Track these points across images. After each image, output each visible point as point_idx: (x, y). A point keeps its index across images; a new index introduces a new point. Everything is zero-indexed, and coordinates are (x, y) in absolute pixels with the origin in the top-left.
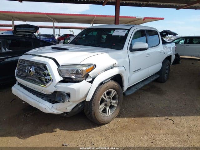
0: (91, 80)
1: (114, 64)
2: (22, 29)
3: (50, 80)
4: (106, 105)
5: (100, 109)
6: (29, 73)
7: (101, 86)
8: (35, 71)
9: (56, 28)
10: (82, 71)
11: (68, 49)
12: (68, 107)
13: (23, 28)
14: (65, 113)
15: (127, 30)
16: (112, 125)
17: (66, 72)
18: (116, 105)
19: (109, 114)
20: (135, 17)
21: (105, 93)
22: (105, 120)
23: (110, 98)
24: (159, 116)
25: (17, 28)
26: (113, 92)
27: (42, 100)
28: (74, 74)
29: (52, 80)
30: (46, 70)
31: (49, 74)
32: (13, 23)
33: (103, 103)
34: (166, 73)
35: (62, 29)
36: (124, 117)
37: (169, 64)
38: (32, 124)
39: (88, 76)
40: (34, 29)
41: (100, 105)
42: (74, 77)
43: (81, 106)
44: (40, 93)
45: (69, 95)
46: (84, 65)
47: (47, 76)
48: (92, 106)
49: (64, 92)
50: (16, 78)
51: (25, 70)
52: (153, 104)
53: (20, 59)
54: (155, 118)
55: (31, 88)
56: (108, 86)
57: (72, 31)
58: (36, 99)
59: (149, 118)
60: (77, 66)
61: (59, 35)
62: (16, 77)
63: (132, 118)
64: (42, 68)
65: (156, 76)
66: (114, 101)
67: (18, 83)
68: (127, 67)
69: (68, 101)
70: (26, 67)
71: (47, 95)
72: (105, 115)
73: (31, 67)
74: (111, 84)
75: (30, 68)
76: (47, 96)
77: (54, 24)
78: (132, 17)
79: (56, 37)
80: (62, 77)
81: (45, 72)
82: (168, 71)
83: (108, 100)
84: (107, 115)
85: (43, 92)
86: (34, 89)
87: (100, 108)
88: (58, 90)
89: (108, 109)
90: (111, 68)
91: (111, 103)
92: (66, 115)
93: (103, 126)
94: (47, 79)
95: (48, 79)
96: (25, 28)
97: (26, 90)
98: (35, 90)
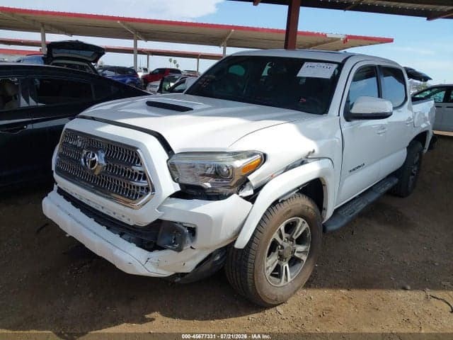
0: (251, 192)
1: (309, 153)
2: (65, 53)
3: (148, 190)
4: (281, 257)
5: (268, 268)
6: (89, 168)
7: (274, 208)
8: (105, 164)
9: (141, 52)
10: (231, 170)
11: (192, 109)
12: (188, 260)
13: (68, 51)
14: (177, 275)
15: (336, 66)
16: (294, 309)
17: (189, 171)
18: (304, 258)
19: (286, 280)
20: (326, 35)
21: (282, 227)
22: (278, 297)
23: (291, 239)
24: (409, 288)
25: (54, 50)
26: (300, 224)
27: (121, 239)
28: (210, 176)
29: (154, 190)
30: (138, 163)
31: (145, 175)
32: (44, 37)
33: (275, 251)
34: (413, 174)
35: (154, 56)
36: (322, 286)
37: (421, 153)
38: (91, 295)
39: (245, 184)
40: (93, 52)
41: (268, 256)
42: (208, 185)
43: (218, 258)
44: (118, 221)
45: (193, 231)
46: (236, 155)
47: (139, 179)
48: (250, 260)
49: (180, 223)
50: (56, 176)
51: (80, 158)
52: (388, 252)
53: (67, 129)
54: (401, 294)
55: (94, 207)
56: (290, 211)
57: (175, 62)
58: (104, 237)
59: (384, 292)
60: (219, 157)
61: (146, 70)
62: (54, 173)
63: (343, 291)
64: (126, 156)
65: (391, 182)
66: (301, 248)
67: (59, 188)
68: (337, 159)
69: (191, 247)
70: (81, 150)
71: (134, 227)
72: (278, 283)
73: (96, 150)
74: (298, 204)
75: (93, 156)
76: (134, 231)
77: (136, 44)
78: (318, 34)
79: (140, 74)
80: (178, 184)
81: (133, 167)
82: (416, 169)
83: (286, 245)
84: (282, 283)
85: (124, 220)
86: (101, 210)
87: (268, 265)
88: (166, 218)
89: (286, 267)
90: (300, 161)
91: (293, 252)
92: (179, 279)
93: (272, 311)
94: (138, 187)
95: (142, 188)
96: (72, 51)
97: (79, 210)
98: (104, 211)
